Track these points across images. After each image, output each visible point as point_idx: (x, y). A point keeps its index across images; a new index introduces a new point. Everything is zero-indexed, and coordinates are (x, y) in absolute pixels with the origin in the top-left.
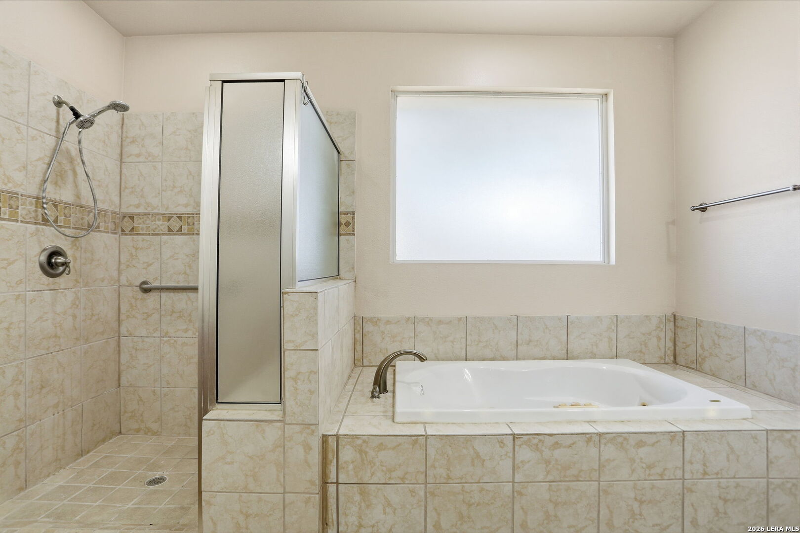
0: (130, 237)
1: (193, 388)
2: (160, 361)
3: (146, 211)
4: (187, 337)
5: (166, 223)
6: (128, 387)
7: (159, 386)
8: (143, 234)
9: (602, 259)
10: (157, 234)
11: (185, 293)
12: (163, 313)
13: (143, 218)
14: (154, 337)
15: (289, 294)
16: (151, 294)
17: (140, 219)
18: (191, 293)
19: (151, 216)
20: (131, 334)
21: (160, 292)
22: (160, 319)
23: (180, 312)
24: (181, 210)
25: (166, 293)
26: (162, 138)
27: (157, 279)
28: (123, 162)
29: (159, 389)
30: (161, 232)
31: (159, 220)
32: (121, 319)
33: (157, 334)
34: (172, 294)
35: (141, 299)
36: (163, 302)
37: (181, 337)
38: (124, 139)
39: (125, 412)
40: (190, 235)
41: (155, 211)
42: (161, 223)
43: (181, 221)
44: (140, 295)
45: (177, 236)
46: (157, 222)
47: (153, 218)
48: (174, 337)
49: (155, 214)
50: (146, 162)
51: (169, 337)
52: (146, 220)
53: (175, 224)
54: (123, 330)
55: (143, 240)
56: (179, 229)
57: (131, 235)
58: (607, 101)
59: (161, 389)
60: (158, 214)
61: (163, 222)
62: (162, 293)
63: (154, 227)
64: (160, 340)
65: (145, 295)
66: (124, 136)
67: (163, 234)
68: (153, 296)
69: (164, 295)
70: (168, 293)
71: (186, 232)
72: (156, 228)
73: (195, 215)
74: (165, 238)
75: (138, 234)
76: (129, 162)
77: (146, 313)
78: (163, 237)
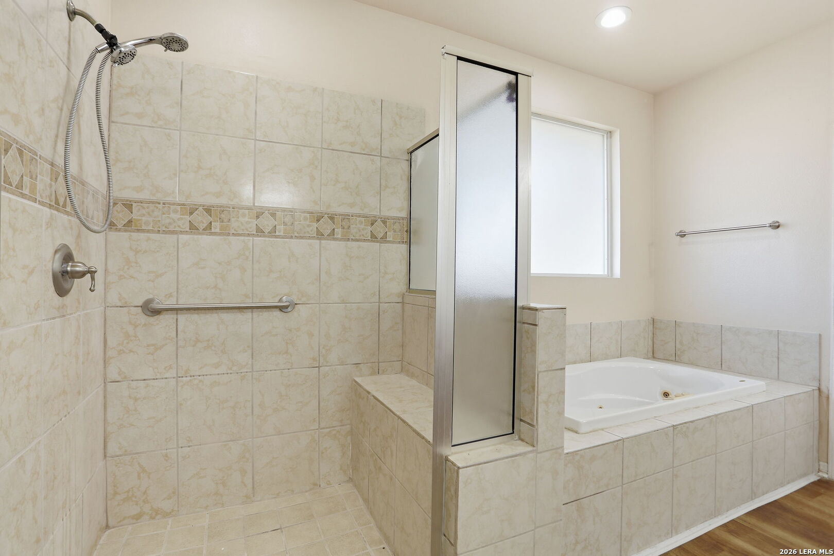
0: (126, 234)
1: (227, 441)
2: (177, 411)
3: (154, 198)
4: (218, 374)
5: (188, 218)
6: (121, 456)
7: (175, 446)
8: (148, 231)
9: (606, 274)
10: (173, 232)
11: (216, 315)
12: (181, 343)
13: (148, 208)
14: (166, 378)
15: (544, 311)
16: (161, 317)
17: (144, 208)
18: (225, 314)
19: (161, 205)
20: (125, 377)
21: (177, 314)
22: (177, 352)
23: (208, 340)
24: (210, 200)
25: (186, 315)
26: (181, 98)
27: (170, 295)
28: (113, 122)
29: (175, 450)
30: (177, 229)
31: (176, 212)
32: (107, 357)
33: (173, 373)
34: (195, 317)
35: (145, 325)
36: (180, 328)
37: (210, 375)
38: (114, 87)
39: (116, 493)
40: (224, 235)
41: (169, 199)
42: (178, 216)
43: (211, 216)
44: (143, 319)
45: (205, 237)
46: (172, 215)
47: (166, 209)
48: (199, 376)
49: (170, 204)
50: (153, 127)
51: (191, 376)
52: (153, 211)
53: (201, 219)
54: (113, 374)
55: (148, 239)
56: (206, 227)
57: (126, 231)
58: (611, 137)
59: (178, 450)
60: (174, 204)
61: (183, 215)
62: (179, 316)
63: (168, 221)
64: (177, 382)
65: (152, 320)
66: (115, 82)
67: (182, 232)
68: (166, 320)
69: (182, 318)
70: (189, 315)
71: (218, 230)
72: (170, 224)
73: (231, 209)
74: (184, 238)
75: (138, 230)
76: (123, 123)
77: (153, 345)
78: (181, 236)
